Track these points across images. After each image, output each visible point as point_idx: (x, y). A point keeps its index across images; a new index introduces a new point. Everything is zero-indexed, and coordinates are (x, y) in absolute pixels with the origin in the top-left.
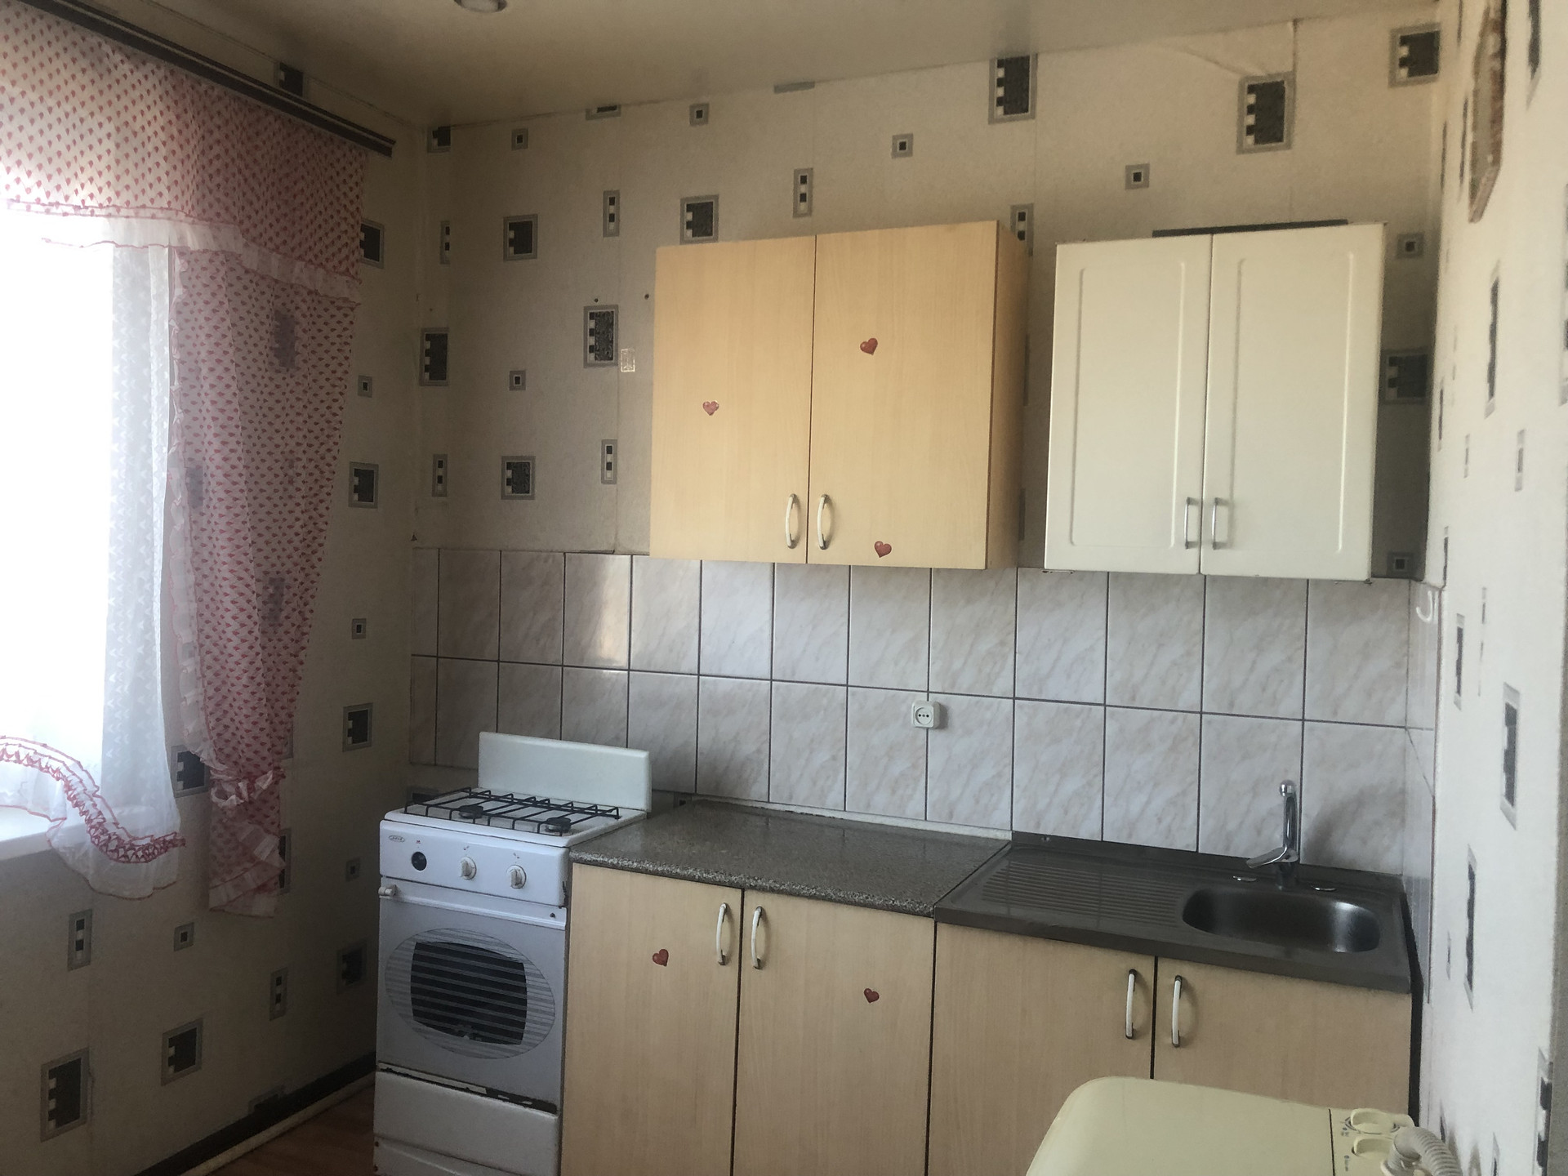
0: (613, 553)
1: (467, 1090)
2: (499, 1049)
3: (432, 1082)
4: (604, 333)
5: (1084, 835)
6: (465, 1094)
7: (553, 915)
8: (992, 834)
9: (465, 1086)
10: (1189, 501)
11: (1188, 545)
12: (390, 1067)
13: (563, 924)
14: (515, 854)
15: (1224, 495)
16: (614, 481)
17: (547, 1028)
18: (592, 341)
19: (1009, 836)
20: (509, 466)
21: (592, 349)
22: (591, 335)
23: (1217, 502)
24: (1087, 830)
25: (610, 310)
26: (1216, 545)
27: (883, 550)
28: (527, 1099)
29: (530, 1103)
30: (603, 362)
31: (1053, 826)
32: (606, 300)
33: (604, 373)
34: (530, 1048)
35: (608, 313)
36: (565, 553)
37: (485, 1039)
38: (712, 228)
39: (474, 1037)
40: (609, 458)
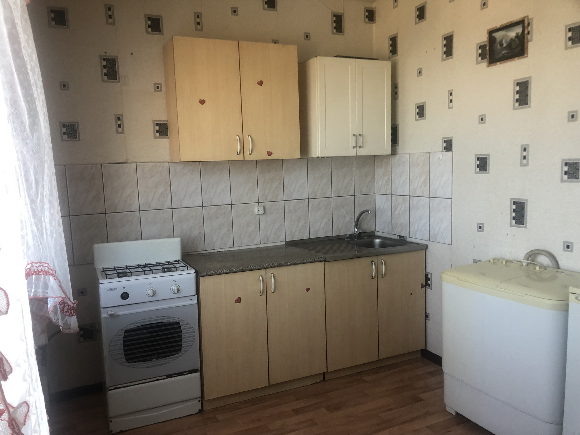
0: (127, 163)
1: (157, 380)
2: (172, 358)
3: (139, 384)
4: (111, 67)
5: (305, 238)
6: (157, 381)
7: (191, 300)
8: (279, 244)
9: (156, 379)
10: (354, 135)
11: (354, 147)
12: (115, 387)
13: (196, 302)
14: (174, 281)
15: (361, 133)
16: (123, 132)
17: (192, 342)
18: (105, 71)
19: (284, 243)
20: (64, 126)
21: (105, 74)
22: (104, 68)
23: (360, 135)
24: (306, 237)
25: (114, 58)
26: (360, 147)
27: (270, 154)
28: (185, 372)
29: (187, 373)
30: (112, 80)
31: (297, 237)
32: (111, 53)
33: (113, 86)
34: (185, 352)
35: (113, 59)
36: (101, 164)
37: (163, 357)
38: (160, 29)
39: (158, 358)
40: (119, 122)
